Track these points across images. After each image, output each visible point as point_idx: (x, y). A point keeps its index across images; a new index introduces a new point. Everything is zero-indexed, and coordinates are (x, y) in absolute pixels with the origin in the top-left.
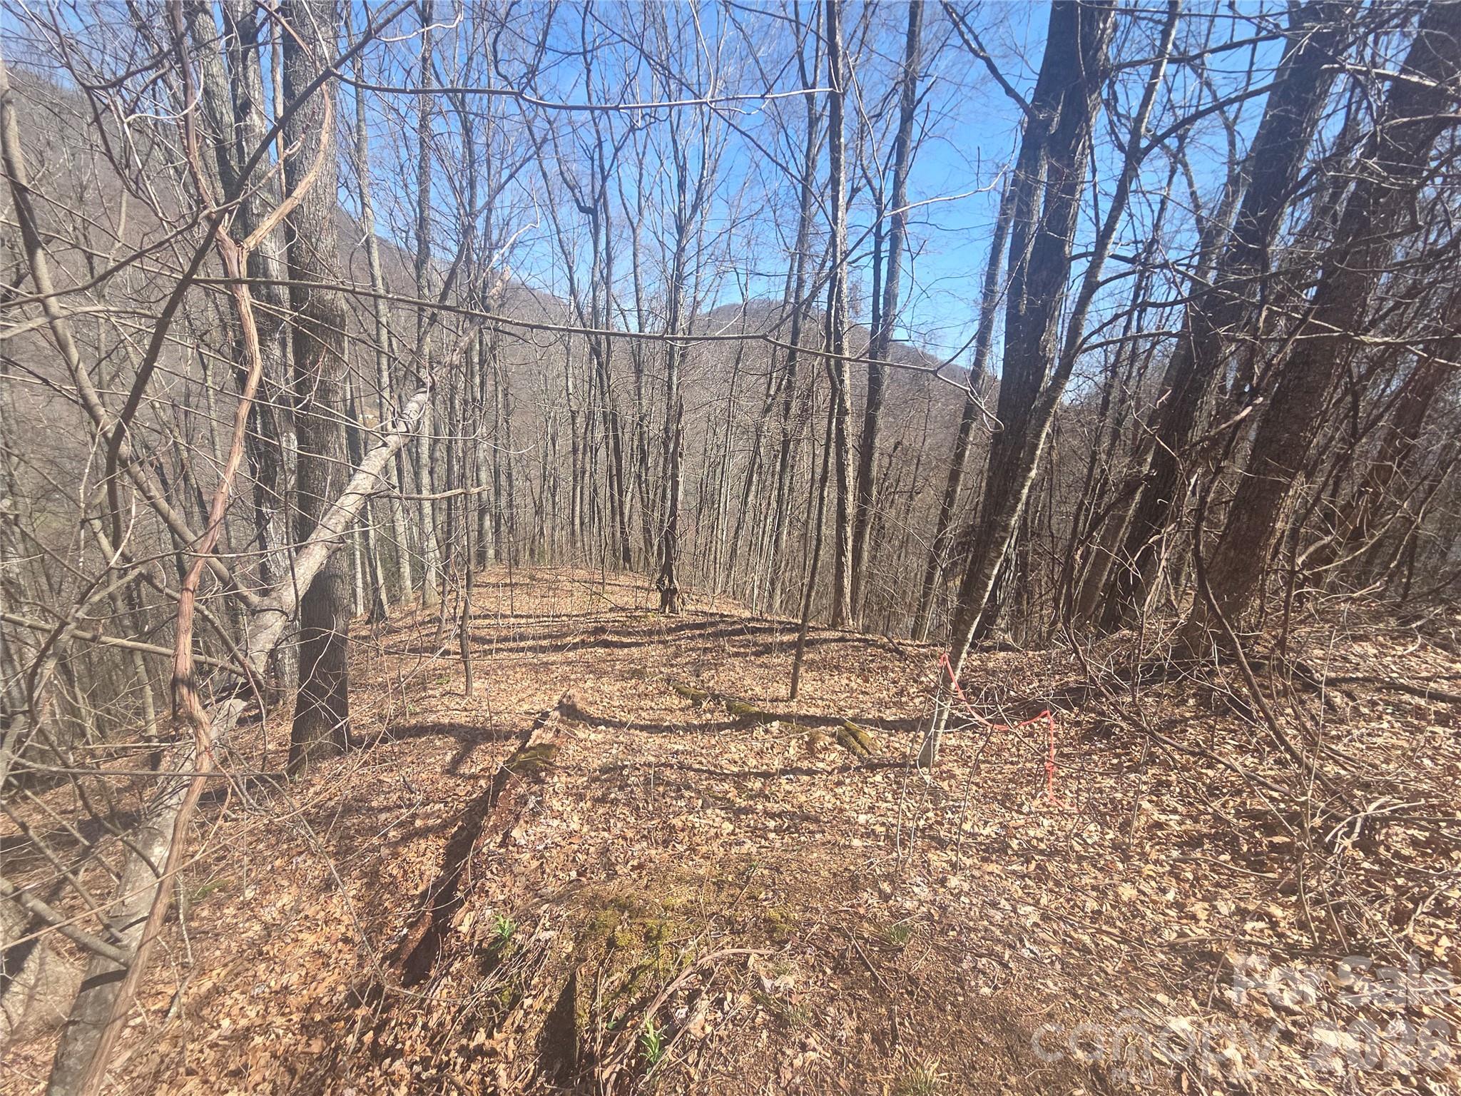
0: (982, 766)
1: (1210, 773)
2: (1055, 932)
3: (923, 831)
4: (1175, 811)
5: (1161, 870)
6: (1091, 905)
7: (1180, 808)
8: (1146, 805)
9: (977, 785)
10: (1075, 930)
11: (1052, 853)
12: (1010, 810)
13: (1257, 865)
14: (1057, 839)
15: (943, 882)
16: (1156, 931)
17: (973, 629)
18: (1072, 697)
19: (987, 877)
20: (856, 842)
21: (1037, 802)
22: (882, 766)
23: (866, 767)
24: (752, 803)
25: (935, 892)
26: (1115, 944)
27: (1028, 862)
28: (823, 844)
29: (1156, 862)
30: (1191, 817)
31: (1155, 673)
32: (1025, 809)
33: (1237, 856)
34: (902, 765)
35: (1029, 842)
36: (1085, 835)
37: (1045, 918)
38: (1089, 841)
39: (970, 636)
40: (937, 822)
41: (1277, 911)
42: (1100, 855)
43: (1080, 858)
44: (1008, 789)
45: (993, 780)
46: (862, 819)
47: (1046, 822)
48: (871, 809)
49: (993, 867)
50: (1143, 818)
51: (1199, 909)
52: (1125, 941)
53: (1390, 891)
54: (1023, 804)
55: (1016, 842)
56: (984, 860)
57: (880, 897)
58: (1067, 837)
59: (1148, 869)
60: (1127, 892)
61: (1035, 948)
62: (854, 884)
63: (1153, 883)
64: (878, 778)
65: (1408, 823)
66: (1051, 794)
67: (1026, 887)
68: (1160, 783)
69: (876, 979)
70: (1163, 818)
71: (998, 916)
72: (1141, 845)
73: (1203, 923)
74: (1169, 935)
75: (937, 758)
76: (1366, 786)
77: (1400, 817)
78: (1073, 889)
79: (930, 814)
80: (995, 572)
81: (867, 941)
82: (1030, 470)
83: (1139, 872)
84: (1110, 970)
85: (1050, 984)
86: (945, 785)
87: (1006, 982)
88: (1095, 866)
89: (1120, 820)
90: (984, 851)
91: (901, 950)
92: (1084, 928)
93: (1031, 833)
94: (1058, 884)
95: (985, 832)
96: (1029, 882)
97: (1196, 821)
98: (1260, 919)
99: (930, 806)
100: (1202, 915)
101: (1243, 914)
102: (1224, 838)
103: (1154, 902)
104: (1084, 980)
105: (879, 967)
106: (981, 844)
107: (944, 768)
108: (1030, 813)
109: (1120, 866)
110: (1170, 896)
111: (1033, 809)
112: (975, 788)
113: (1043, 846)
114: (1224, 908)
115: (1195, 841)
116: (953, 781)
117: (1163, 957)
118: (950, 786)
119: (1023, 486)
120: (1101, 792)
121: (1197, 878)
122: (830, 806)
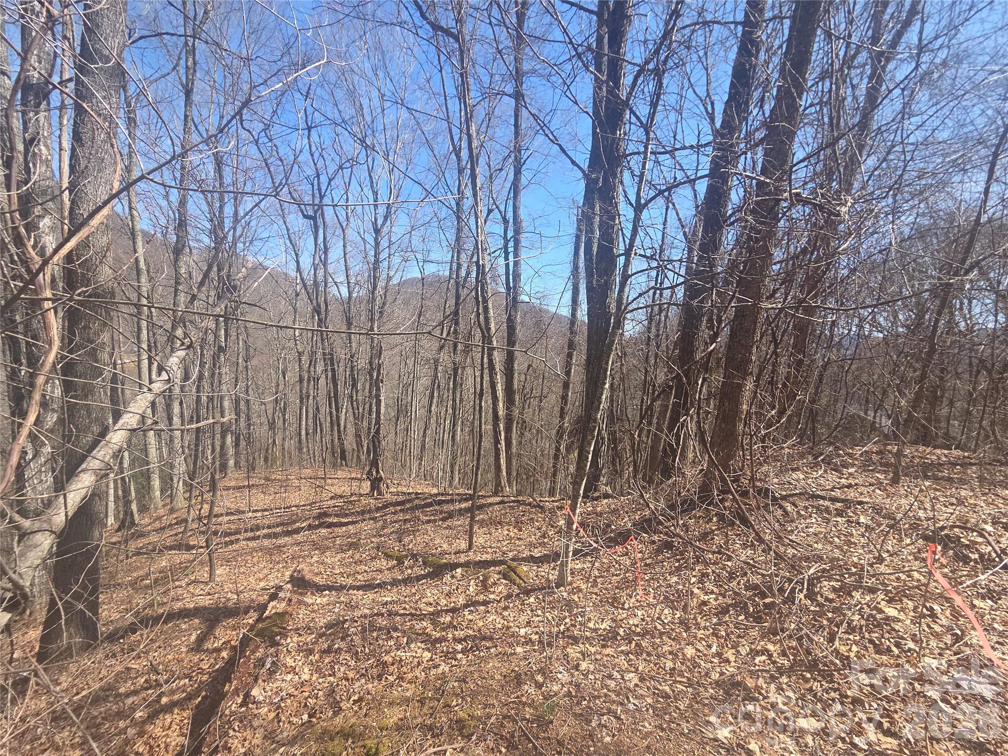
0: (598, 580)
1: (729, 564)
2: (648, 688)
3: (563, 633)
4: (712, 592)
5: (707, 633)
6: (669, 665)
7: (715, 590)
8: (696, 591)
9: (596, 594)
10: (660, 684)
11: (643, 635)
12: (617, 608)
13: (758, 620)
14: (647, 624)
15: (577, 667)
16: (707, 674)
17: (583, 488)
18: (646, 525)
19: (605, 658)
20: (519, 650)
21: (633, 600)
22: (533, 590)
23: (523, 593)
24: (444, 633)
25: (572, 675)
26: (684, 688)
27: (630, 643)
28: (496, 655)
29: (705, 628)
30: (721, 594)
31: (689, 506)
32: (626, 606)
33: (748, 615)
34: (546, 588)
35: (630, 629)
36: (663, 617)
37: (642, 679)
38: (666, 621)
39: (581, 492)
40: (572, 625)
41: (771, 647)
42: (672, 630)
43: (661, 634)
44: (615, 594)
45: (606, 589)
46: (522, 632)
47: (639, 613)
48: (528, 623)
49: (608, 651)
50: (695, 600)
51: (730, 654)
52: (690, 686)
53: (825, 622)
54: (625, 602)
55: (622, 630)
56: (604, 646)
57: (536, 687)
58: (653, 620)
59: (700, 634)
60: (690, 651)
61: (636, 702)
62: (518, 680)
63: (704, 643)
64: (532, 600)
65: (830, 579)
66: (641, 593)
67: (630, 660)
68: (703, 575)
69: (535, 747)
70: (706, 597)
71: (612, 684)
72: (695, 618)
73: (733, 664)
74: (715, 676)
75: (569, 579)
76: (807, 559)
77: (825, 574)
78: (658, 656)
79: (568, 620)
80: (592, 448)
81: (528, 720)
82: (605, 384)
83: (695, 637)
84: (682, 707)
85: (647, 724)
86: (575, 597)
87: (620, 730)
88: (670, 638)
89: (683, 603)
90: (603, 640)
91: (551, 722)
92: (665, 681)
93: (631, 622)
94: (649, 654)
95: (602, 627)
96: (631, 656)
97: (724, 597)
98: (763, 654)
99: (567, 614)
100: (732, 659)
101: (754, 653)
102: (740, 606)
103: (705, 655)
104: (667, 717)
105: (537, 738)
106: (600, 635)
107: (575, 585)
108: (630, 608)
109: (684, 634)
110: (714, 649)
111: (631, 605)
112: (594, 596)
113: (638, 630)
114: (744, 651)
115: (724, 611)
116: (581, 595)
117: (712, 691)
118: (579, 598)
119: (602, 394)
120: (671, 586)
121: (727, 635)
122: (500, 626)
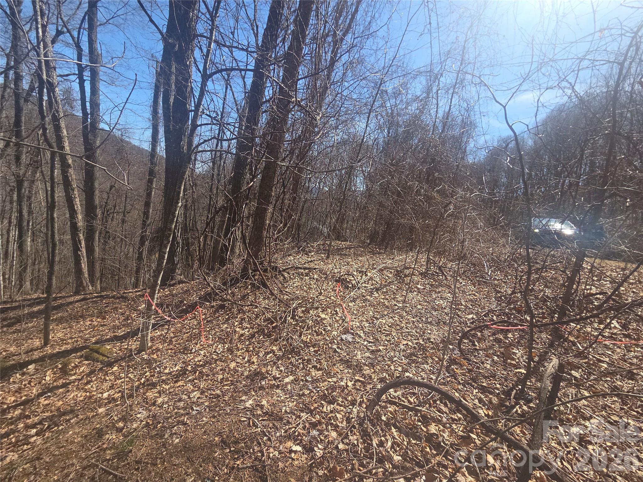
0: (173, 340)
1: (256, 310)
2: (206, 397)
3: (144, 384)
4: (247, 328)
5: (243, 351)
6: (220, 377)
7: (248, 326)
8: (238, 329)
9: (171, 349)
10: (214, 391)
11: (203, 366)
12: (187, 354)
13: (269, 336)
14: (207, 358)
15: (154, 404)
16: (242, 374)
17: (160, 279)
18: (207, 297)
19: (177, 389)
20: (101, 410)
21: (199, 345)
22: (116, 361)
23: (107, 366)
25: (150, 411)
26: (229, 387)
27: (195, 373)
28: (77, 423)
29: (242, 349)
30: (251, 328)
31: (235, 281)
32: (193, 351)
33: (264, 335)
34: (129, 356)
35: (195, 364)
36: (217, 351)
37: (203, 392)
38: (219, 352)
39: (159, 282)
40: (151, 376)
41: (274, 348)
42: (223, 356)
43: (216, 360)
44: (186, 345)
45: (179, 344)
46: (105, 395)
47: (202, 352)
48: (112, 387)
49: (180, 383)
50: (237, 335)
51: (254, 359)
52: (232, 384)
53: (298, 328)
54: (192, 349)
55: (190, 367)
56: (176, 382)
57: (117, 432)
58: (211, 354)
59: (239, 353)
60: (233, 365)
61: (198, 409)
62: (100, 434)
63: (241, 357)
64: (115, 368)
65: (301, 307)
66: (203, 340)
67: (195, 383)
68: (242, 319)
69: (115, 476)
70: (243, 332)
71: (181, 404)
72: (237, 345)
73: (256, 363)
74: (246, 373)
75: (150, 344)
76: (293, 300)
77: (300, 305)
78: (214, 375)
79: (148, 374)
80: (168, 250)
81: (109, 460)
82: (178, 203)
83: (236, 356)
84: (226, 399)
85: (204, 419)
86: (155, 356)
87: (185, 431)
88: (221, 361)
89: (230, 339)
90: (175, 378)
91: (131, 451)
92: (217, 388)
93: (196, 360)
94: (208, 376)
95: (175, 370)
96: (196, 381)
97: (253, 329)
98: (271, 353)
99: (147, 369)
100: (255, 361)
101: (267, 353)
102: (261, 331)
103: (241, 364)
104: (217, 409)
105: (117, 469)
106: (174, 375)
107: (154, 348)
108: (196, 351)
109: (230, 356)
110: (246, 359)
111: (197, 349)
112: (170, 351)
113: (201, 363)
114: (261, 355)
115: (253, 336)
116: (159, 353)
117: (244, 382)
118: (157, 355)
119: (176, 210)
120: (223, 330)
121: (254, 349)
122: (82, 399)
